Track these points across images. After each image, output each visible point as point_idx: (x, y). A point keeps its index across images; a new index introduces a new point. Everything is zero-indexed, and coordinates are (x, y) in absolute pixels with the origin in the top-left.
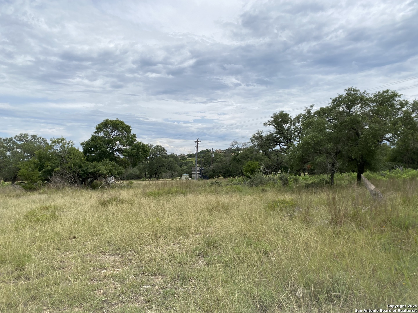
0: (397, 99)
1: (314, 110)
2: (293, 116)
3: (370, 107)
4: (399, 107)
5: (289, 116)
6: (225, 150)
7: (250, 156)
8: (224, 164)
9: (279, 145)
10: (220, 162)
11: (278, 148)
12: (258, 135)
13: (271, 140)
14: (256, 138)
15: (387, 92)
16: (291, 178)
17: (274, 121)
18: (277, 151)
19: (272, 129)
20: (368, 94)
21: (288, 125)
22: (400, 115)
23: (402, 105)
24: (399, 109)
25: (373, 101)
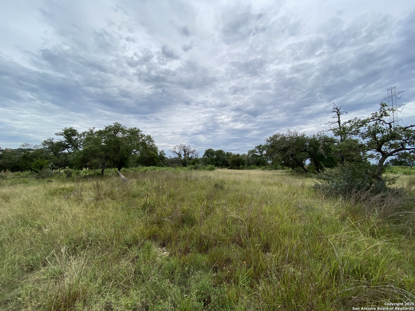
0: (140, 133)
1: (95, 131)
2: (80, 132)
3: (127, 134)
4: (141, 137)
5: (77, 131)
6: (15, 149)
7: (40, 155)
8: (13, 160)
9: (68, 150)
10: (8, 159)
11: (66, 151)
12: (49, 141)
13: (61, 146)
14: (47, 143)
15: (135, 128)
16: (74, 172)
17: (65, 133)
18: (65, 154)
19: (62, 139)
20: (126, 128)
21: (76, 137)
22: (141, 141)
23: (142, 136)
24: (141, 138)
25: (128, 132)
